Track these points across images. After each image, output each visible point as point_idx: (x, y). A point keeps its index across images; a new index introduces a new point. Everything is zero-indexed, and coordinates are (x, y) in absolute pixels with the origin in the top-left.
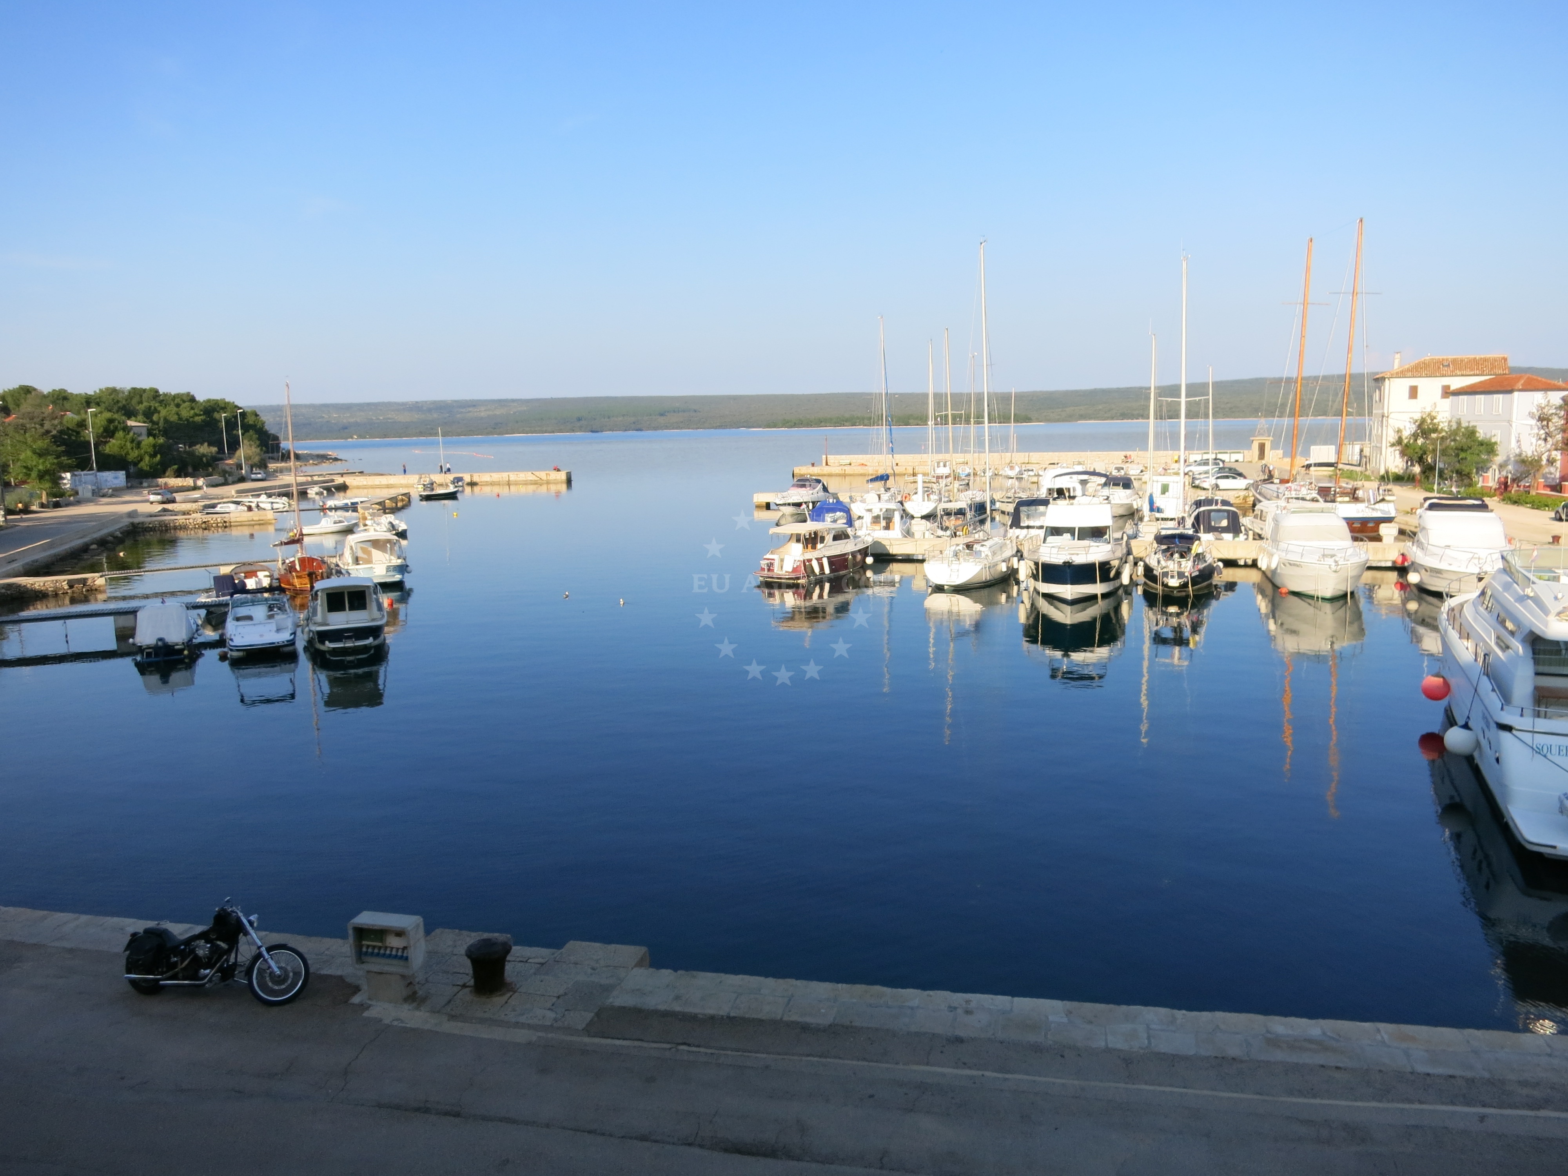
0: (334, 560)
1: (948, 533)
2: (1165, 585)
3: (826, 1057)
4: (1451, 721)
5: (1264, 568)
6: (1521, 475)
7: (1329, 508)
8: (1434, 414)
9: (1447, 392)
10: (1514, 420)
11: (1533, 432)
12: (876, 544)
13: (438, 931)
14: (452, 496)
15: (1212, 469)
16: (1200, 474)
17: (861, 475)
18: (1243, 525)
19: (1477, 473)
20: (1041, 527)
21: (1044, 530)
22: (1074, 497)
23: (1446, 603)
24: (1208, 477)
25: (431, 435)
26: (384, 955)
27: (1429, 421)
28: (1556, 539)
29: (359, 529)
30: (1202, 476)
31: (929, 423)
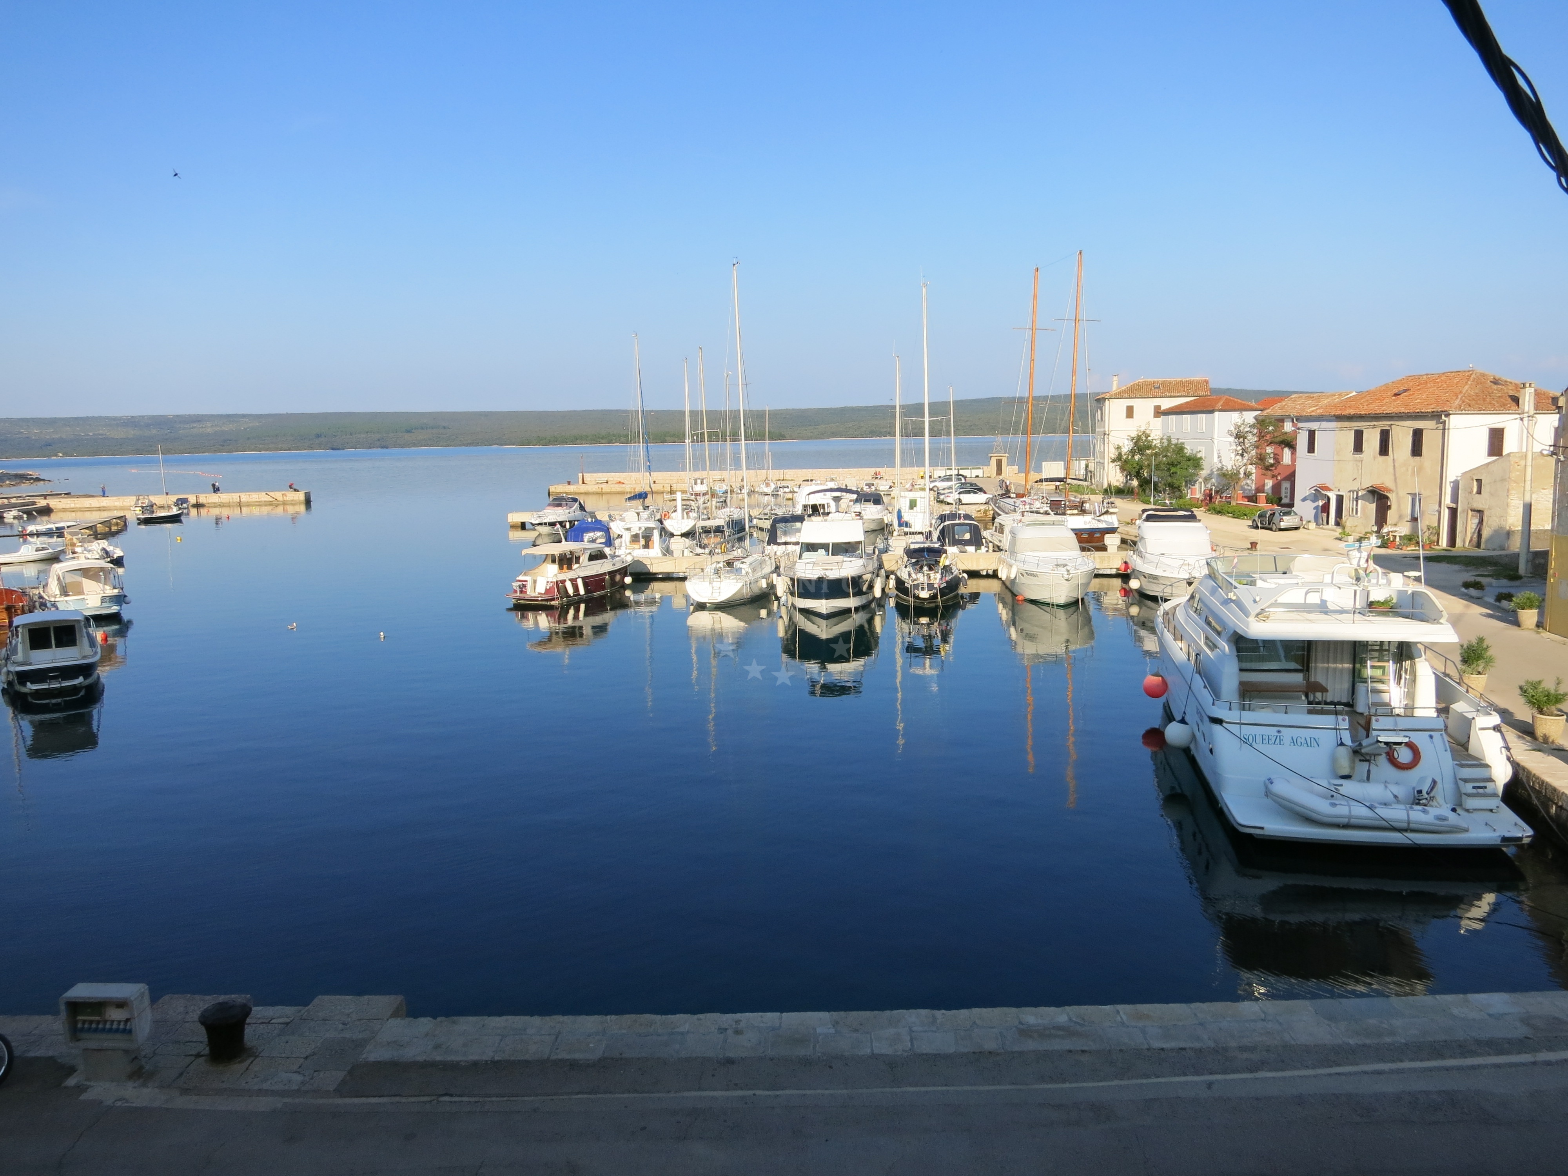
0: (36, 592)
1: (707, 551)
2: (917, 597)
3: (595, 1093)
4: (1169, 717)
5: (1004, 578)
6: (1223, 487)
7: (1059, 521)
8: (1147, 432)
9: (1159, 412)
10: (1216, 437)
11: (1232, 448)
12: (637, 563)
13: (166, 998)
14: (175, 519)
15: (955, 485)
16: (944, 489)
17: (618, 493)
18: (984, 538)
19: (1186, 486)
20: (797, 543)
21: (800, 546)
22: (828, 514)
23: (1161, 607)
24: (951, 493)
25: (149, 452)
26: (103, 1030)
27: (1144, 438)
28: (1254, 545)
29: (67, 557)
30: (946, 491)
31: (687, 441)
